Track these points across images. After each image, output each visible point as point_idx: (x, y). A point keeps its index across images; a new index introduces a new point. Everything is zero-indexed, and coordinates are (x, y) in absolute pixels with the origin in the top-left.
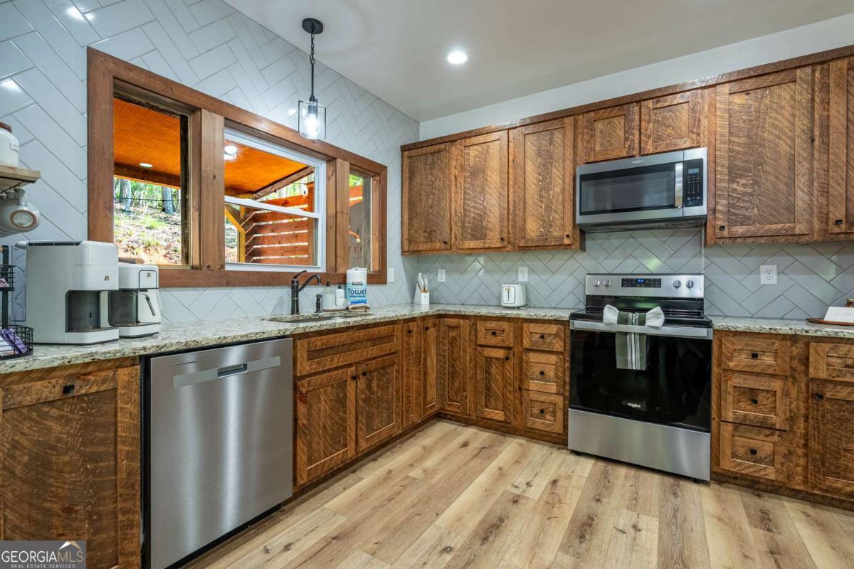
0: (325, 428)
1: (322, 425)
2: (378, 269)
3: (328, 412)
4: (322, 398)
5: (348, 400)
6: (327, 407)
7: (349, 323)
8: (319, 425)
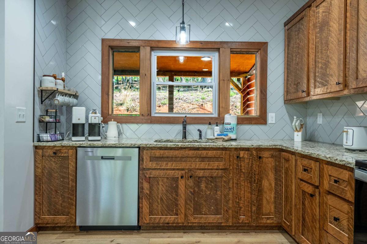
0: (161, 199)
1: (160, 197)
2: (259, 115)
3: (164, 192)
4: (160, 183)
5: (179, 189)
6: (163, 189)
7: (178, 145)
8: (158, 197)
